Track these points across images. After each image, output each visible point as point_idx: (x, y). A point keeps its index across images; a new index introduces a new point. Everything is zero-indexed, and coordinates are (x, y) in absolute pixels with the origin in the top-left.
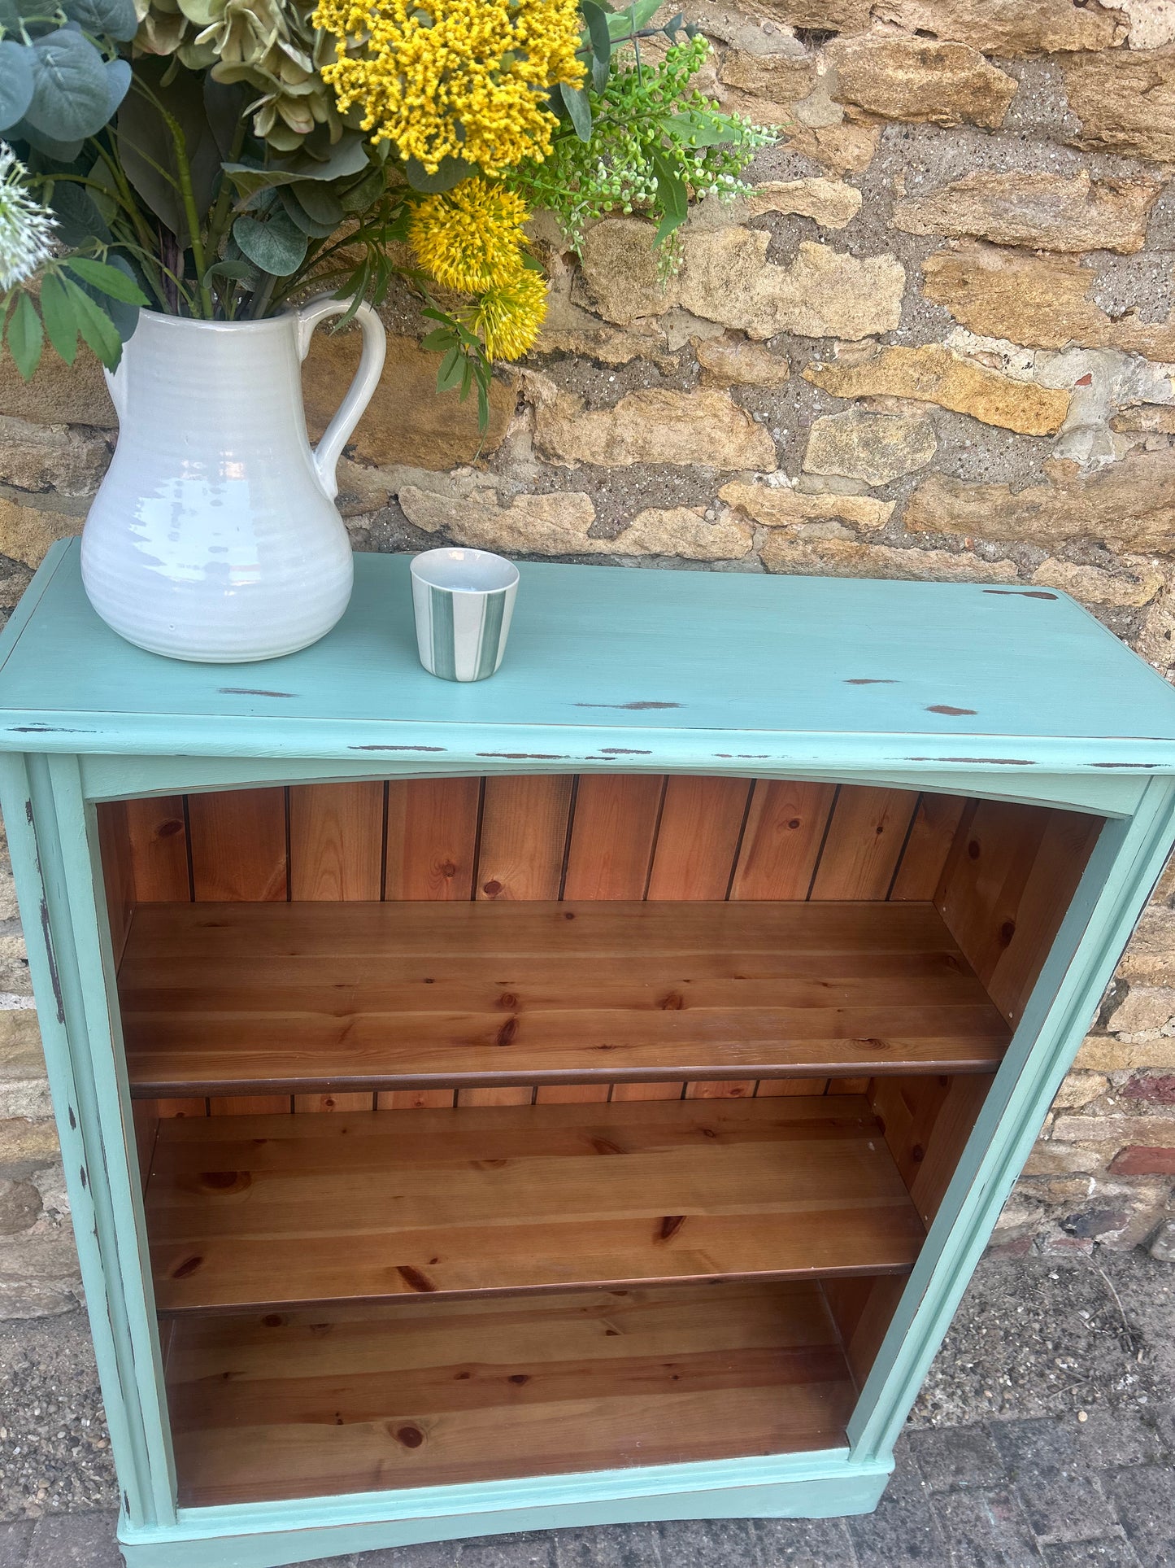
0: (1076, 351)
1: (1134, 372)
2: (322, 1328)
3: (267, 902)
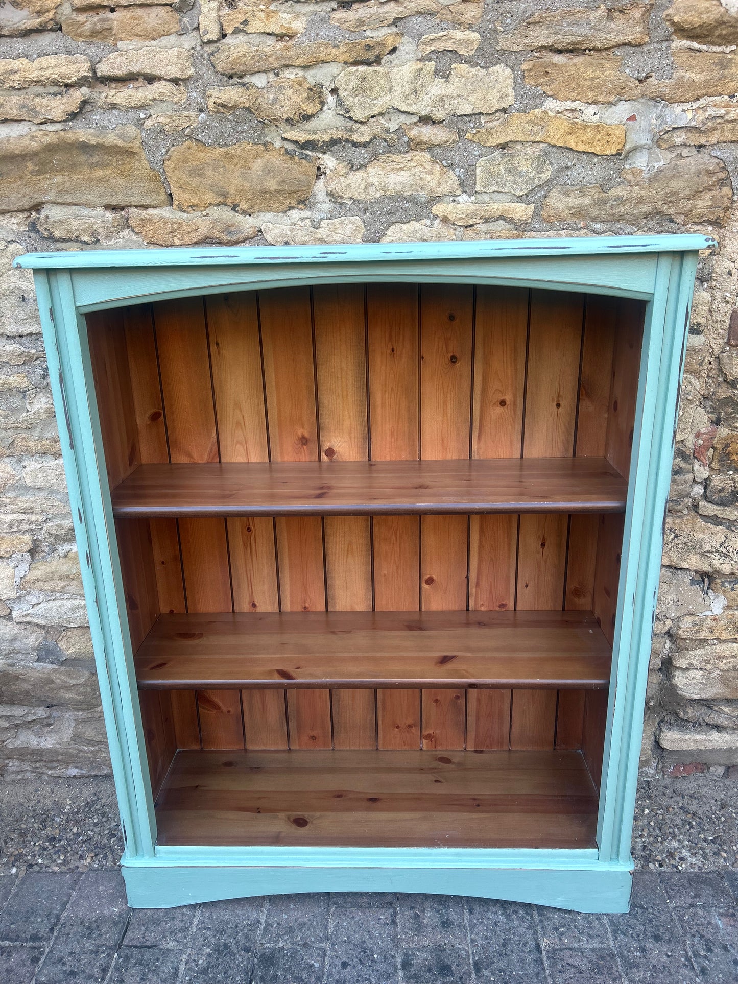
0: (622, 103)
1: (662, 111)
2: (257, 769)
3: (208, 463)
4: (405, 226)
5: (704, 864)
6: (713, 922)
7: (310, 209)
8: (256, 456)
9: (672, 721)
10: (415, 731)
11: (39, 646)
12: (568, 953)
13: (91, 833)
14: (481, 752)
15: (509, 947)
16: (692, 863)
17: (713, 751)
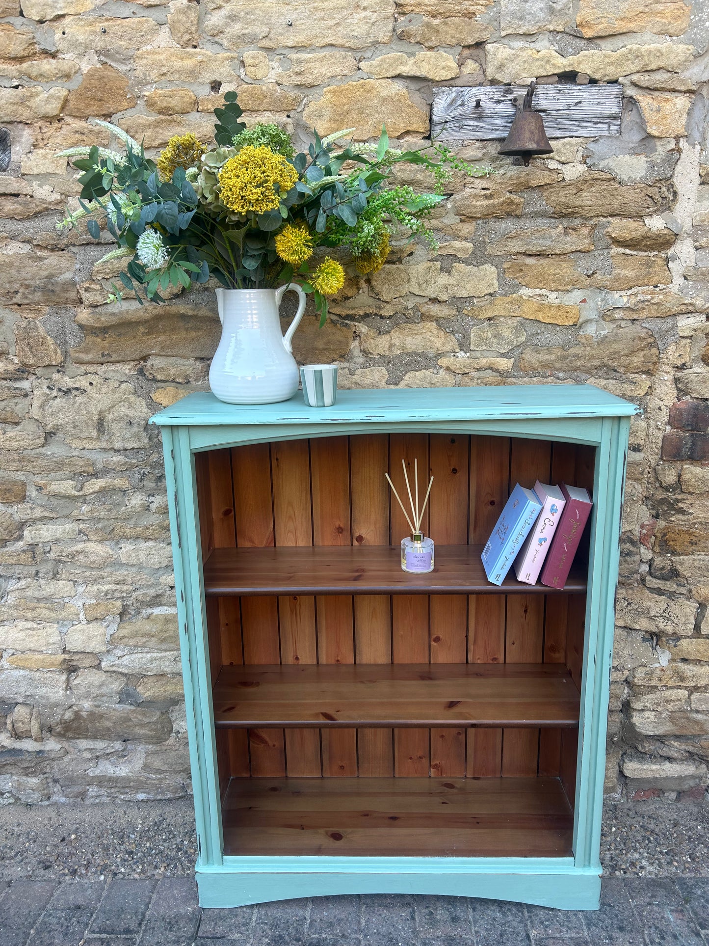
1: (605, 296)
2: (297, 793)
3: (266, 547)
4: (417, 373)
5: (659, 871)
6: (666, 916)
7: (348, 361)
8: (303, 542)
9: (633, 754)
10: (425, 761)
11: (121, 690)
12: (552, 941)
13: (162, 848)
14: (478, 779)
15: (505, 937)
16: (650, 870)
17: (666, 778)
